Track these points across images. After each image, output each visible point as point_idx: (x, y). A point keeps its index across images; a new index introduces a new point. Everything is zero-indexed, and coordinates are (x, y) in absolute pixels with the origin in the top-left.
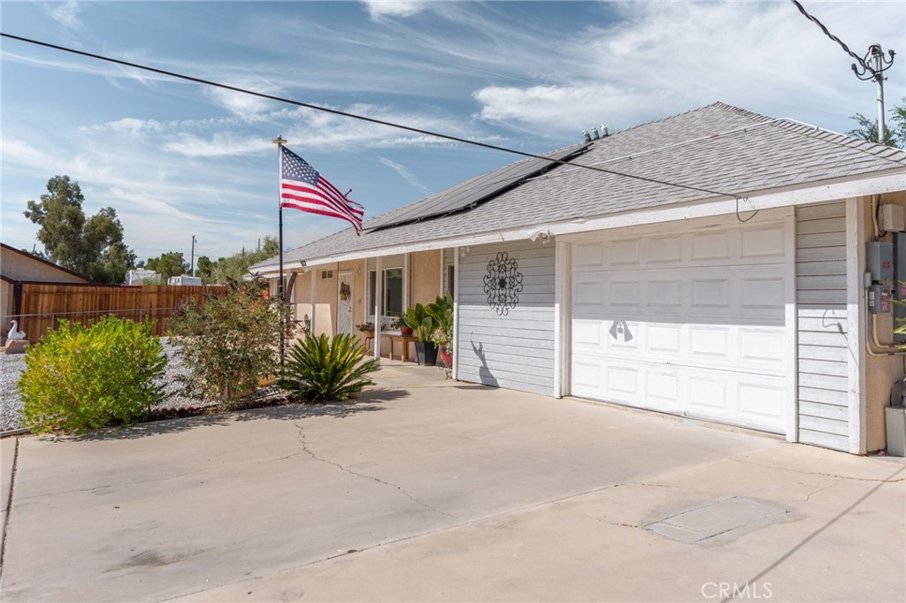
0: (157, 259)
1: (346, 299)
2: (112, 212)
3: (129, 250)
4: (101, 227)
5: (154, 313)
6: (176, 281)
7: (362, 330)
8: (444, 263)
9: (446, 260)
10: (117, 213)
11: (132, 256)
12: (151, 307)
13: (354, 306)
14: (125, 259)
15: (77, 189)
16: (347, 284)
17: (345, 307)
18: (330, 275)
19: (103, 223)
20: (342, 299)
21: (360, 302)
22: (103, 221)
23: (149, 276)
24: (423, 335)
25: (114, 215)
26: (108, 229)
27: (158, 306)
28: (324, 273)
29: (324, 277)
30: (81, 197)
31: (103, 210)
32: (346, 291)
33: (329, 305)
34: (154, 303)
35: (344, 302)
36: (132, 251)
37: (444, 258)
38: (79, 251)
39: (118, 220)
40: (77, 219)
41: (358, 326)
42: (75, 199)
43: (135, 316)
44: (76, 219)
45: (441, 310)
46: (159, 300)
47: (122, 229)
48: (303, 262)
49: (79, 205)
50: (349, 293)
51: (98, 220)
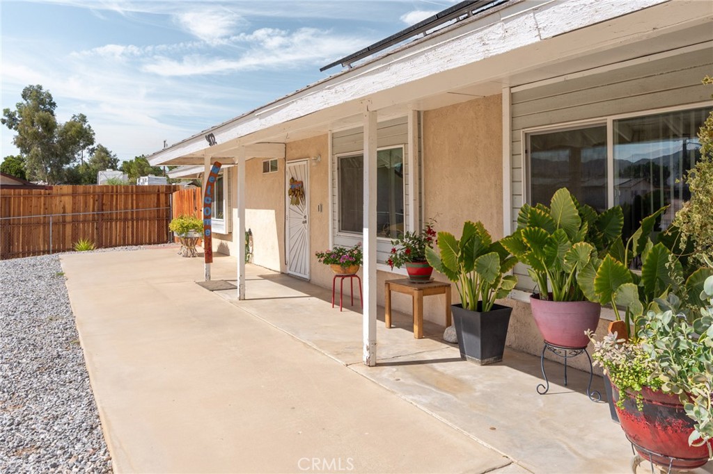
0: (131, 161)
1: (297, 203)
2: (83, 118)
3: (112, 154)
4: (72, 132)
5: (69, 219)
6: (144, 181)
7: (326, 262)
8: (512, 129)
9: (518, 122)
10: (88, 119)
11: (115, 160)
12: (64, 212)
13: (310, 214)
14: (109, 162)
15: (50, 96)
16: (299, 180)
17: (296, 215)
18: (274, 168)
19: (74, 128)
20: (292, 203)
21: (320, 208)
22: (74, 126)
23: (117, 176)
24: (472, 290)
25: (85, 121)
26: (80, 134)
27: (74, 210)
28: (266, 164)
29: (266, 170)
30: (54, 104)
31: (75, 116)
32: (297, 191)
33: (273, 211)
34: (69, 208)
35: (295, 207)
36: (114, 156)
37: (512, 117)
38: (52, 154)
39: (88, 125)
40: (49, 125)
41: (320, 255)
42: (48, 106)
43: (44, 223)
44: (47, 124)
45: (551, 243)
46: (74, 204)
47: (94, 134)
48: (210, 137)
49: (52, 113)
50: (303, 195)
51: (71, 125)
